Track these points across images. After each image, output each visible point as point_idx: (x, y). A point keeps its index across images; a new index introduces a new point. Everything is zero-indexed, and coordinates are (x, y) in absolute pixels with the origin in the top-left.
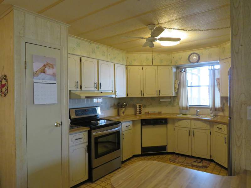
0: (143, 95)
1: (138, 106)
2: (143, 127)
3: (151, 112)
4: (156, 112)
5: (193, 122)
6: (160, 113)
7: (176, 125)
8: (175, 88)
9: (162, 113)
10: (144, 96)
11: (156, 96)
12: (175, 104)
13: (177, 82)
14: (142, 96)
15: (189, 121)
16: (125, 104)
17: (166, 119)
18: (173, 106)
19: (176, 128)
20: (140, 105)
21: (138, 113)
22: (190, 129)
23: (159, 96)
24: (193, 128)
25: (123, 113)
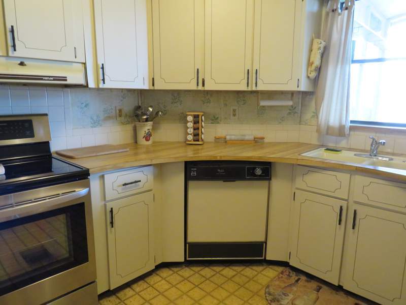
0: (203, 85)
1: (190, 118)
2: (191, 184)
3: (233, 137)
4: (247, 138)
5: (359, 179)
6: (258, 142)
7: (300, 183)
8: (310, 64)
9: (266, 140)
10: (207, 88)
11: (243, 87)
12: (308, 116)
13: (319, 44)
14: (200, 88)
15: (344, 177)
16: (151, 109)
17: (269, 164)
18: (300, 123)
19: (297, 192)
20: (196, 117)
21: (190, 137)
22: (344, 204)
23: (254, 89)
24: (356, 202)
25: (147, 137)
